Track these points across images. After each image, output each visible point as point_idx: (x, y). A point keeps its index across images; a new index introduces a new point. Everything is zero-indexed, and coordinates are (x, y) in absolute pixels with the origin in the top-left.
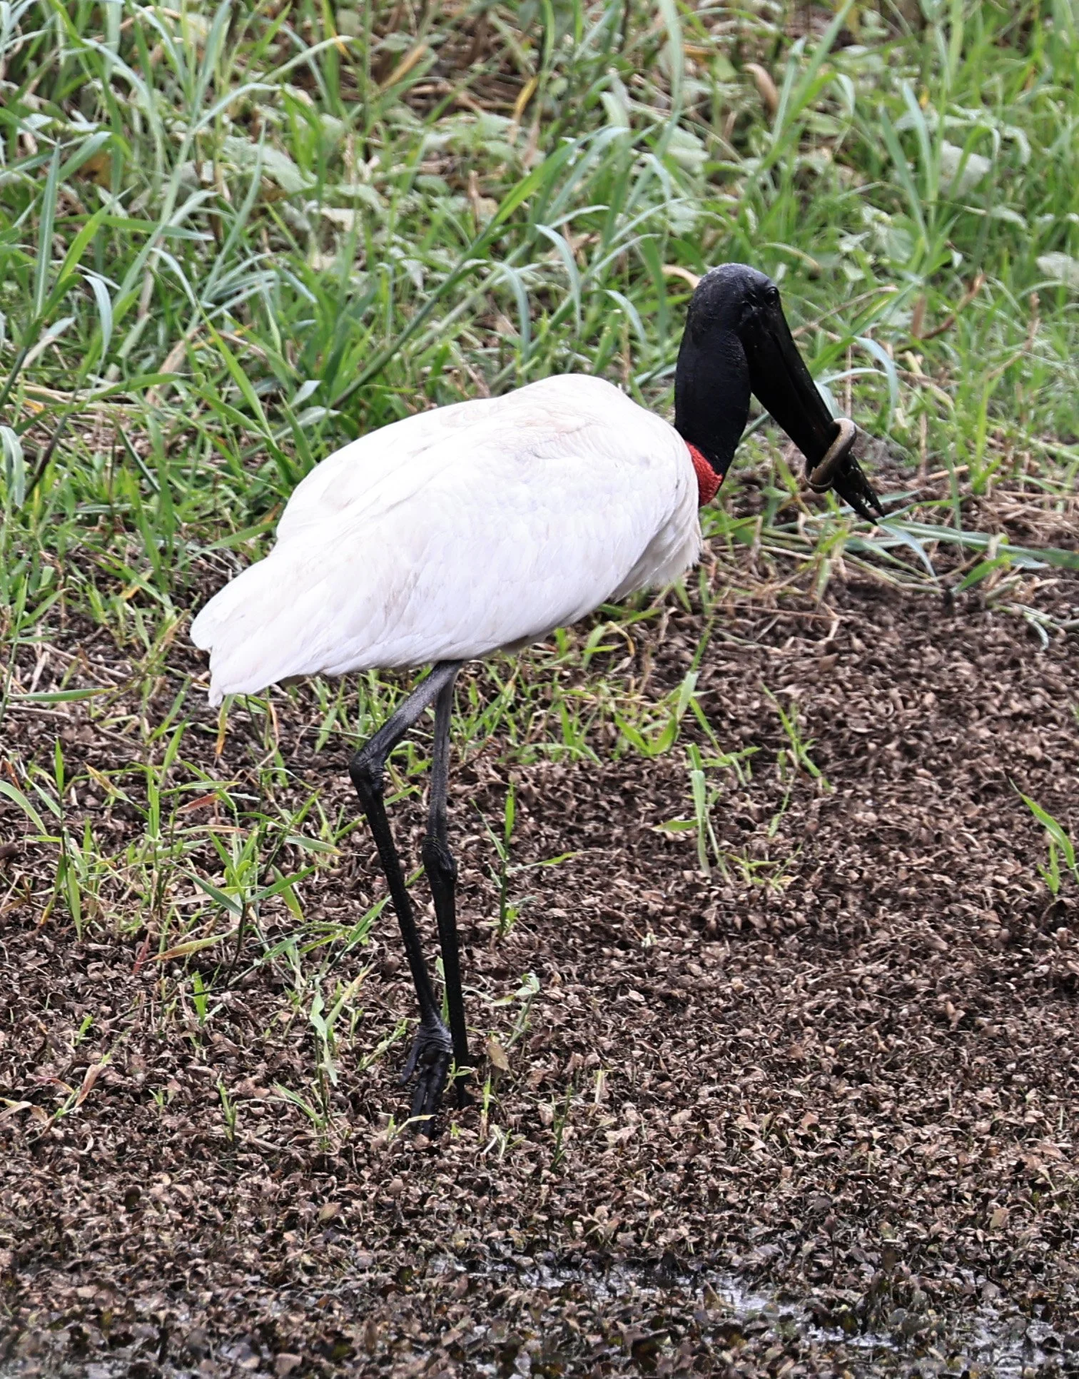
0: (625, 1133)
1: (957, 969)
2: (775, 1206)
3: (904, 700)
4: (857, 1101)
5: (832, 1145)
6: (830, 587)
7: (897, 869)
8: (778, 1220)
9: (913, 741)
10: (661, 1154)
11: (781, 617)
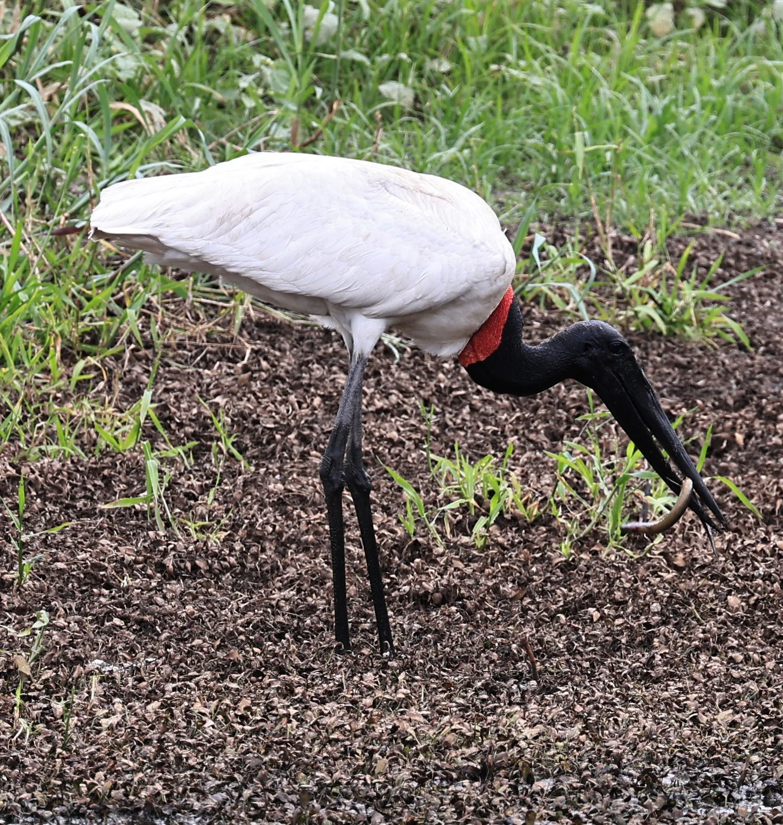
0: (114, 720)
2: (223, 765)
3: (300, 403)
4: (278, 688)
5: (261, 720)
7: (299, 523)
8: (225, 776)
9: (307, 432)
10: (141, 733)
11: (209, 348)
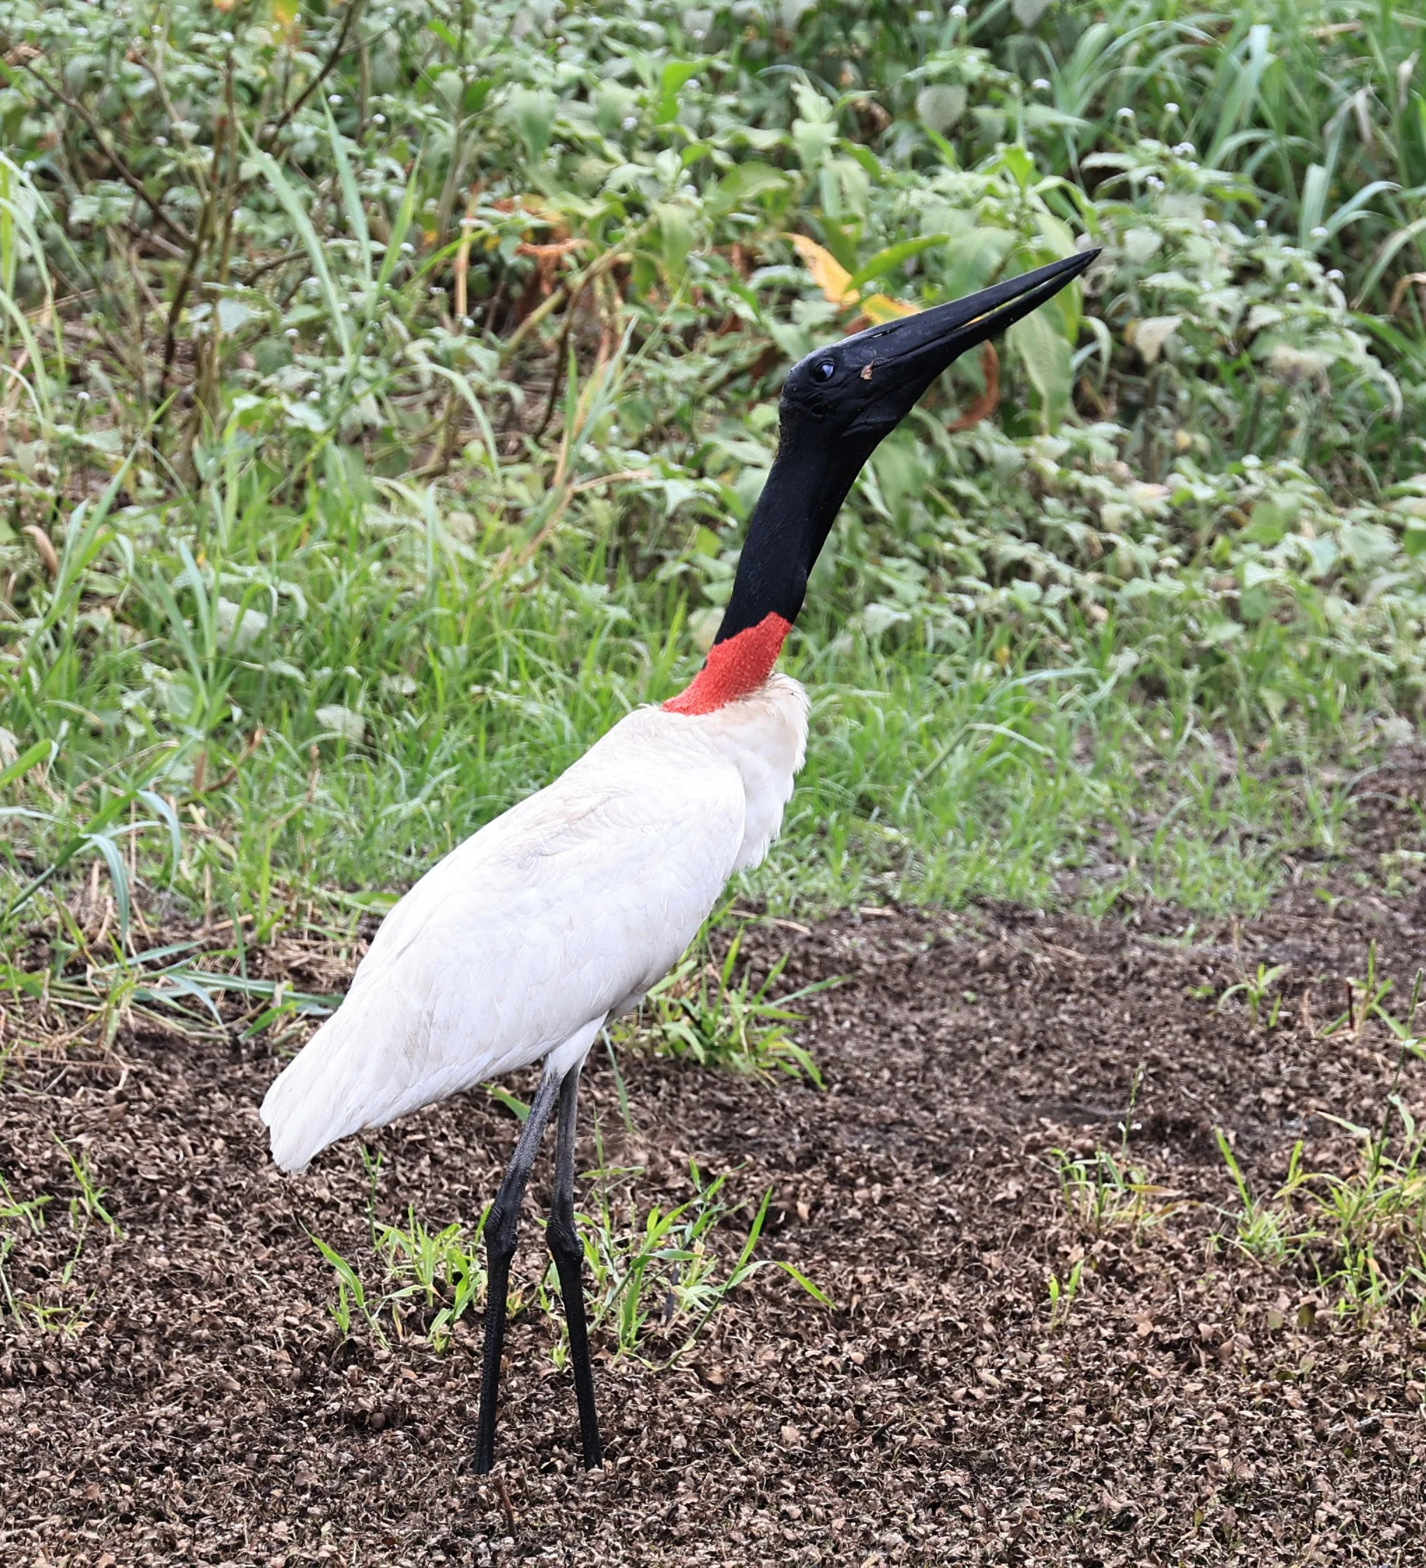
1: (250, 1409)
3: (194, 1147)
4: (153, 1541)
6: (118, 1037)
7: (190, 1312)
9: (203, 1187)
11: (71, 1068)
